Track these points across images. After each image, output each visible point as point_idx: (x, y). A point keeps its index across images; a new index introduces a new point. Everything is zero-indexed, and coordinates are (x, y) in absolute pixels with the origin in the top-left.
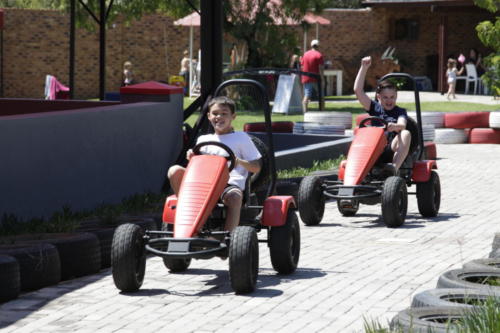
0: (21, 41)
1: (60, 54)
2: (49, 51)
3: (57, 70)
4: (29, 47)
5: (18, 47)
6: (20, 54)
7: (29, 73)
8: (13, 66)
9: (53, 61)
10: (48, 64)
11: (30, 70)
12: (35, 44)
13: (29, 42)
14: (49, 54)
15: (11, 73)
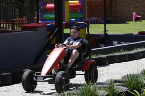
0: (127, 2)
1: (139, 6)
2: (135, 5)
3: (138, 10)
4: (129, 4)
5: (126, 4)
6: (127, 6)
7: (129, 12)
8: (124, 10)
9: (137, 8)
10: (136, 9)
11: (130, 11)
12: (131, 3)
13: (129, 2)
14: (136, 5)
15: (123, 12)
